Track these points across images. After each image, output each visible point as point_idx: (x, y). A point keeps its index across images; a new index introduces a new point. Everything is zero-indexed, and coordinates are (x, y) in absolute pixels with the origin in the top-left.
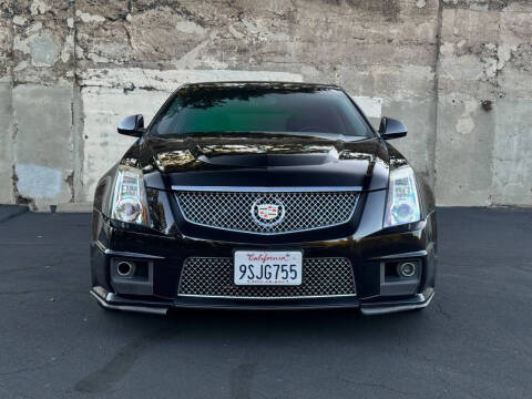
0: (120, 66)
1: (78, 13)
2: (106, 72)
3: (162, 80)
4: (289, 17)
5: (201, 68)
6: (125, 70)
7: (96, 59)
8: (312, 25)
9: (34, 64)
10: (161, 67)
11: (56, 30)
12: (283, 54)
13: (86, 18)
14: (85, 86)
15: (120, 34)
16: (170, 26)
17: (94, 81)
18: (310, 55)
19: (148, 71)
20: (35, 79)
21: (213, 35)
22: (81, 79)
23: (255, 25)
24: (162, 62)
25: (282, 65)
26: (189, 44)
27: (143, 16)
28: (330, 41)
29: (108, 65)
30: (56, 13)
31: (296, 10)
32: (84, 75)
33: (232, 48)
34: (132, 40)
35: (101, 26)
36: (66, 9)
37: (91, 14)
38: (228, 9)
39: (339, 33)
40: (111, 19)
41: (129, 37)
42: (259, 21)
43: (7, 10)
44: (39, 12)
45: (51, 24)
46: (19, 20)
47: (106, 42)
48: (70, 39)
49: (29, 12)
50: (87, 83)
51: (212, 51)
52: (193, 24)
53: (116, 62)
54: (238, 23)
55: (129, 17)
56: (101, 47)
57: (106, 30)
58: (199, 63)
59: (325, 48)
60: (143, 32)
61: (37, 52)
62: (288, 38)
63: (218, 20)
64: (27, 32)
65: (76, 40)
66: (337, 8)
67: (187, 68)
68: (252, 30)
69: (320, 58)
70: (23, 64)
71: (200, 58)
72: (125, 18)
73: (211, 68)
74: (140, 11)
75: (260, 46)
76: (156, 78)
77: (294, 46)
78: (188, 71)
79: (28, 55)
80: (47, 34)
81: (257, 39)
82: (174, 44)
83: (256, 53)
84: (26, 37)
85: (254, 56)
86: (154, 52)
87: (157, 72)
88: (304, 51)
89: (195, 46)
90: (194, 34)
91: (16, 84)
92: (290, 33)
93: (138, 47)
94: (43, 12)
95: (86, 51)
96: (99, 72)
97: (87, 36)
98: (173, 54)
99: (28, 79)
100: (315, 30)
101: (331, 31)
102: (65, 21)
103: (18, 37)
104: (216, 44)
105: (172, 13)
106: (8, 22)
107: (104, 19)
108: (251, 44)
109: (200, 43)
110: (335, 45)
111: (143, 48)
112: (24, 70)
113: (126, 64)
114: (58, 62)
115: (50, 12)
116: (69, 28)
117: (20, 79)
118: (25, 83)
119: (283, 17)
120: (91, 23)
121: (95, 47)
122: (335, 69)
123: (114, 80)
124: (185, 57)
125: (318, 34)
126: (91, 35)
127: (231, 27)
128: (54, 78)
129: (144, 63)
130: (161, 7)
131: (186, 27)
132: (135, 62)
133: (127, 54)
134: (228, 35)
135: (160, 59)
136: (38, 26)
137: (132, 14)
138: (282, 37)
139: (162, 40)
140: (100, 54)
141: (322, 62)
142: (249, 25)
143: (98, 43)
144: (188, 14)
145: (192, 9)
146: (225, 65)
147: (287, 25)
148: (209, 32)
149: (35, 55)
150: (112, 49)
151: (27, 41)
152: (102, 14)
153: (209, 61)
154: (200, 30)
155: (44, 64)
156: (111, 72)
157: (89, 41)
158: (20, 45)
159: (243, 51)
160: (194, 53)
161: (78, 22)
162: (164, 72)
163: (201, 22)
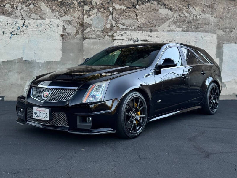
0: (132, 30)
1: (114, 4)
2: (125, 33)
3: (151, 37)
4: (211, 7)
5: (169, 31)
6: (134, 32)
7: (121, 27)
8: (222, 10)
9: (93, 29)
10: (151, 31)
11: (104, 13)
12: (208, 24)
13: (117, 7)
14: (116, 40)
15: (133, 15)
16: (156, 11)
17: (120, 37)
18: (220, 24)
19: (145, 32)
20: (94, 36)
21: (176, 15)
22: (114, 36)
23: (196, 10)
24: (152, 28)
25: (207, 29)
26: (165, 19)
27: (144, 6)
28: (230, 18)
29: (126, 29)
30: (104, 4)
31: (215, 3)
32: (115, 34)
33: (184, 21)
34: (138, 17)
35: (124, 11)
36: (109, 3)
37: (120, 5)
38: (183, 3)
39: (234, 14)
40: (129, 8)
41: (137, 17)
42: (197, 8)
43: (80, 3)
44: (96, 4)
45: (102, 10)
46: (86, 8)
47: (126, 19)
48: (110, 17)
49: (92, 4)
50: (116, 38)
51: (175, 23)
52: (167, 10)
53: (130, 28)
54: (187, 9)
55: (137, 7)
56: (124, 21)
57: (126, 13)
58: (168, 28)
59: (227, 21)
60: (143, 14)
61: (95, 23)
62: (211, 16)
63: (178, 8)
64: (90, 14)
65: (112, 18)
66: (234, 3)
67: (163, 31)
68: (194, 13)
69: (225, 26)
70: (88, 29)
71: (170, 26)
72: (135, 7)
73: (174, 31)
74: (143, 4)
75: (197, 20)
76: (149, 36)
77: (213, 20)
78: (163, 33)
79: (91, 25)
80: (100, 15)
81: (196, 17)
82: (157, 19)
83: (195, 23)
84: (90, 16)
85: (194, 25)
86: (148, 23)
87: (149, 33)
88: (218, 23)
89: (167, 20)
90: (167, 15)
91: (84, 39)
92: (211, 14)
93: (141, 21)
94: (98, 4)
95: (116, 23)
96: (122, 33)
97: (117, 16)
98: (157, 24)
99: (91, 36)
100: (223, 13)
101: (230, 14)
102: (108, 9)
103: (86, 16)
104: (177, 19)
105: (157, 5)
106: (81, 8)
107: (126, 8)
108: (193, 19)
109: (170, 19)
110: (232, 20)
111: (143, 22)
112: (89, 32)
113: (135, 29)
114: (105, 28)
115: (101, 4)
116: (110, 12)
117: (87, 36)
118: (89, 38)
119: (209, 7)
120: (120, 9)
121: (121, 21)
122: (231, 31)
123: (129, 37)
124: (163, 25)
125: (224, 15)
126: (119, 15)
127: (184, 12)
128: (103, 36)
129: (143, 28)
130: (153, 2)
131: (163, 11)
132: (139, 28)
133: (136, 24)
134: (183, 15)
135: (151, 26)
136: (95, 11)
137: (139, 5)
138: (208, 16)
139: (152, 17)
140: (123, 24)
141: (226, 28)
142: (193, 10)
143: (122, 19)
144: (165, 5)
145: (166, 3)
146: (181, 29)
147: (210, 10)
148: (174, 13)
149: (94, 25)
150: (129, 22)
151: (90, 18)
152: (124, 5)
153: (174, 27)
154: (170, 13)
155: (98, 29)
156: (128, 33)
157: (118, 18)
158: (87, 20)
159: (189, 23)
160: (167, 23)
161: (114, 9)
162: (152, 33)
163: (170, 9)
